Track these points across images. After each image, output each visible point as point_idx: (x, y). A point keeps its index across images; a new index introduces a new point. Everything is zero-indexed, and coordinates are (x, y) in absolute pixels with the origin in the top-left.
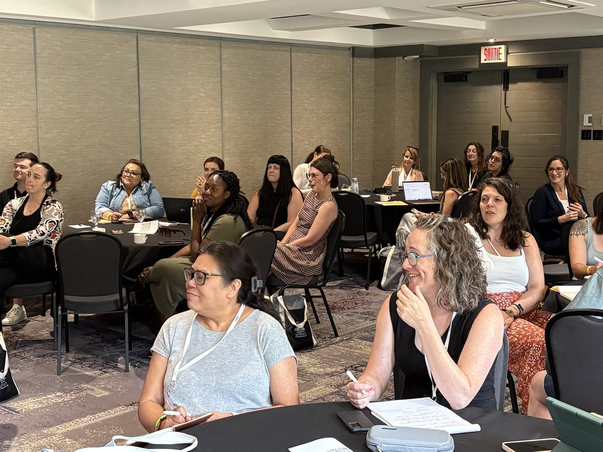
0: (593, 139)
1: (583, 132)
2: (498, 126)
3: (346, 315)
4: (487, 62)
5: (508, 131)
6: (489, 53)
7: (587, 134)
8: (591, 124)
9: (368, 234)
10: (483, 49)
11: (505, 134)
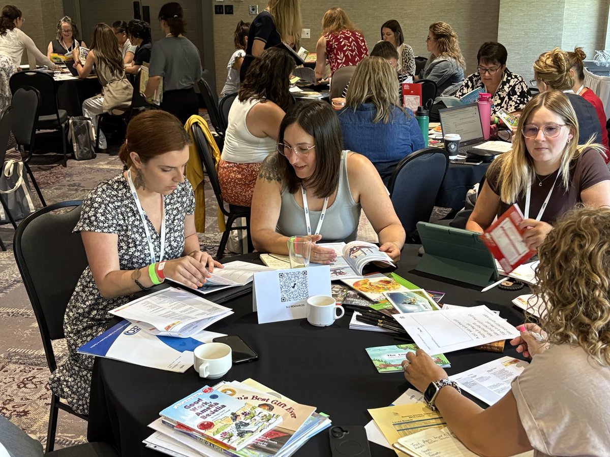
0: (226, 14)
1: (216, 6)
2: (139, 2)
3: (56, 189)
5: (148, 7)
7: (220, 9)
9: (59, 111)
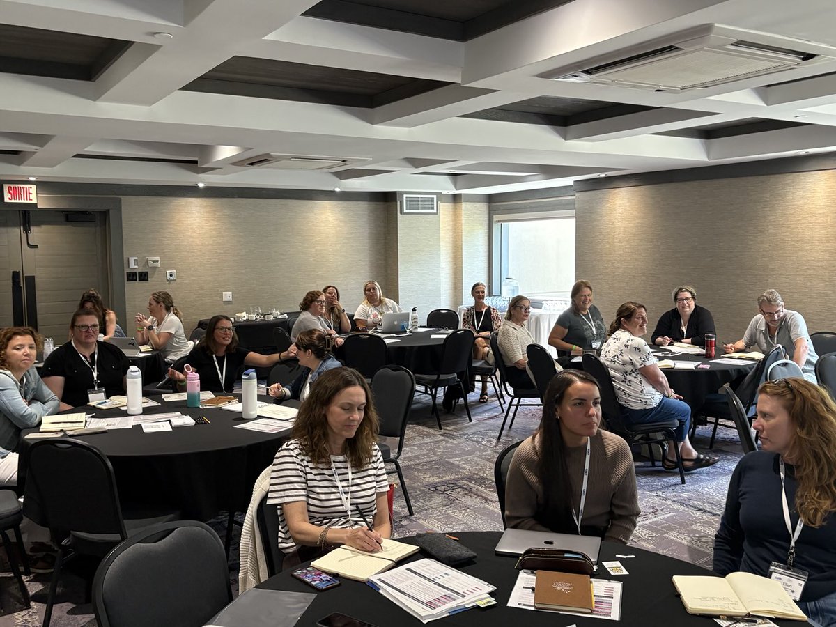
0: (139, 281)
1: (129, 274)
2: (19, 272)
4: (13, 201)
5: (34, 277)
6: (15, 193)
7: (133, 276)
8: (137, 267)
10: (6, 187)
11: (31, 280)
